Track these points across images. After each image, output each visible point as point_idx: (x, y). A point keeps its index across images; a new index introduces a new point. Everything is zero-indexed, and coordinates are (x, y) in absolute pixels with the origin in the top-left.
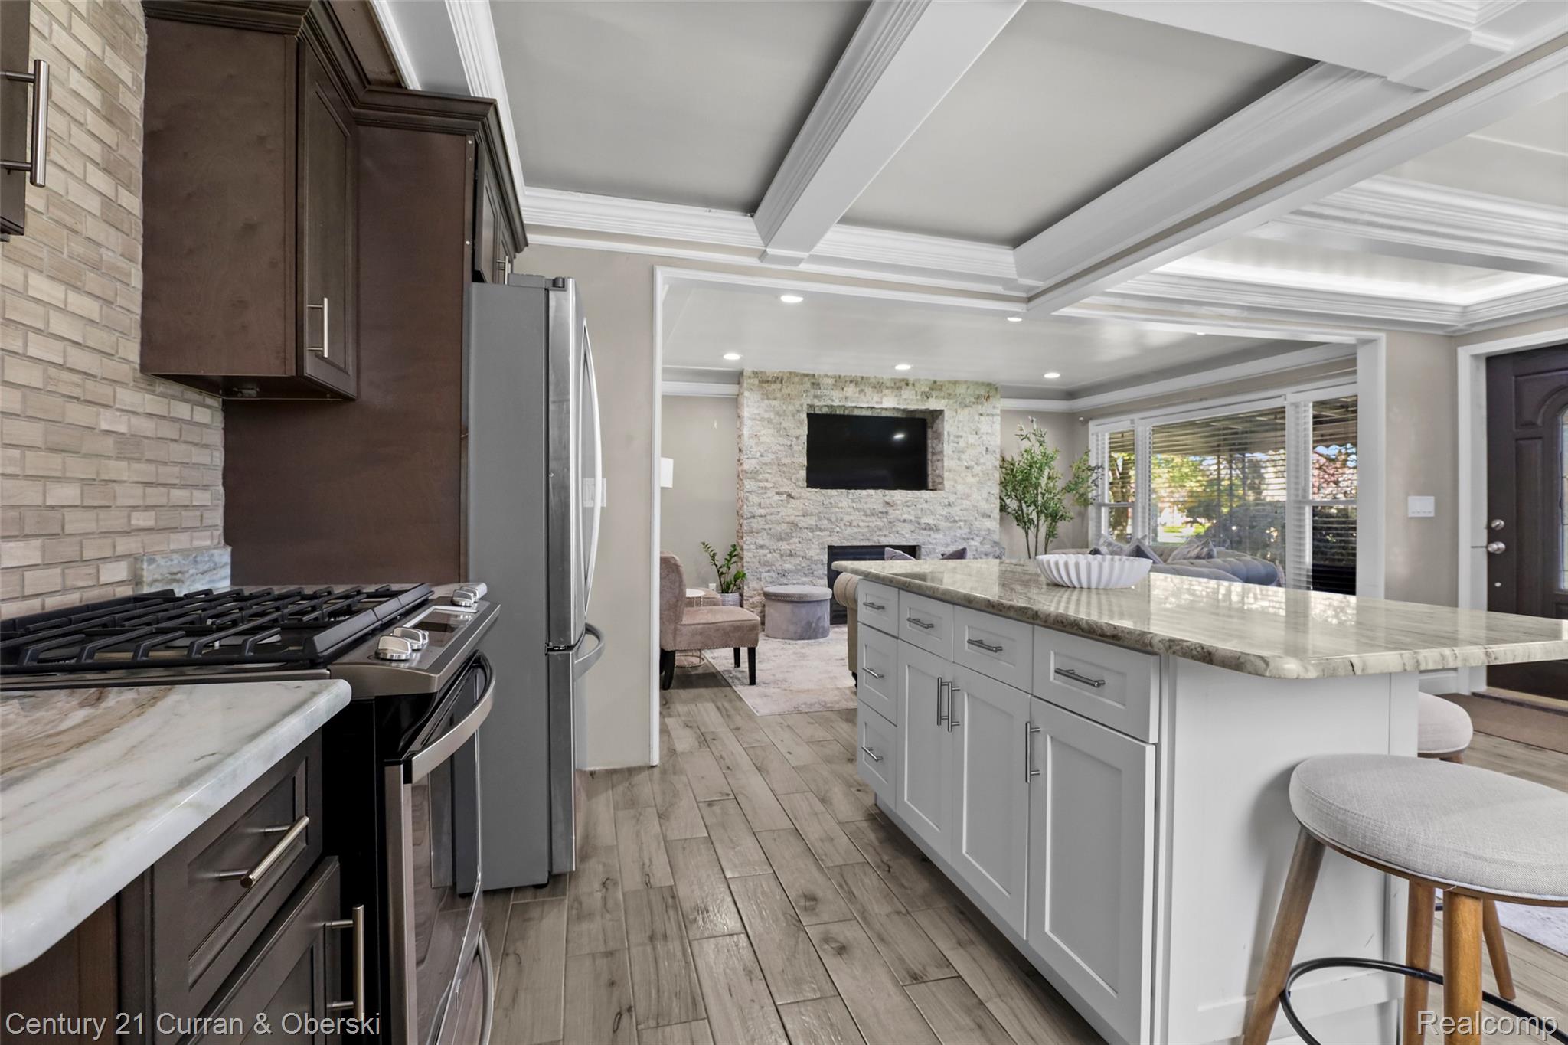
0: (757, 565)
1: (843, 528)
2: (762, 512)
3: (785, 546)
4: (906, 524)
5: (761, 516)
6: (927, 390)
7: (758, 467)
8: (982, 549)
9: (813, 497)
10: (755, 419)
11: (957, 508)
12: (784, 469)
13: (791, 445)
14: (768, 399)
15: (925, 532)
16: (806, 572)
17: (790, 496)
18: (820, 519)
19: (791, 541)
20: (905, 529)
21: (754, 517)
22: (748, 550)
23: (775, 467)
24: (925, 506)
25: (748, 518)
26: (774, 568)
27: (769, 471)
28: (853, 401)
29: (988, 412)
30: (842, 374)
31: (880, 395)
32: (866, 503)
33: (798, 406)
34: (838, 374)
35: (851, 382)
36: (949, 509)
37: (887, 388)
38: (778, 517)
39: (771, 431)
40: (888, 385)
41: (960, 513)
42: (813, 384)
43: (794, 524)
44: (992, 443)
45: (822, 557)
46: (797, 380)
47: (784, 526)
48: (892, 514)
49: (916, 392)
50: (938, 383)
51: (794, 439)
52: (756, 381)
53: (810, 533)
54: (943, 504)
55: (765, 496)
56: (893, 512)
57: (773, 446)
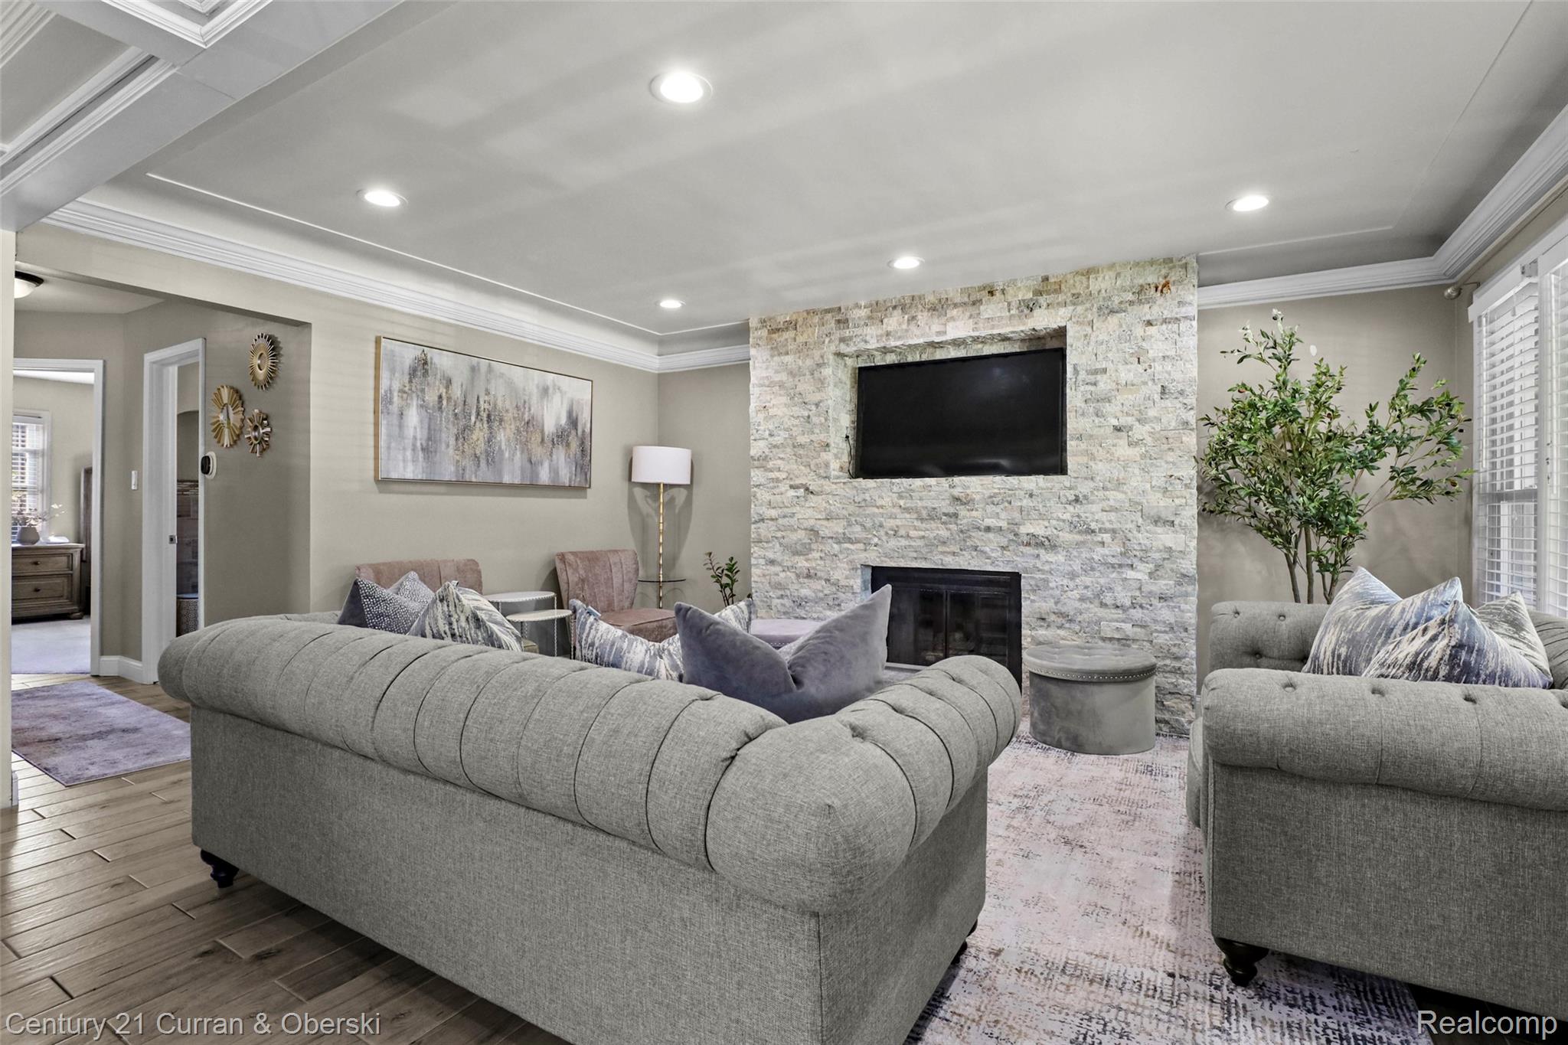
0: (768, 587)
1: (884, 538)
2: (773, 513)
3: (802, 563)
4: (991, 535)
5: (772, 520)
6: (1030, 295)
7: (767, 451)
8: (1154, 588)
9: (840, 492)
10: (762, 386)
11: (1095, 508)
12: (801, 452)
13: (809, 417)
14: (780, 354)
15: (1028, 550)
16: (831, 603)
17: (807, 489)
18: (850, 525)
19: (810, 556)
20: (991, 544)
21: (763, 520)
22: (757, 566)
23: (788, 450)
24: (1026, 502)
25: (756, 522)
26: (788, 593)
27: (782, 456)
28: (900, 338)
29: (1167, 314)
30: (881, 299)
31: (943, 320)
32: (921, 499)
33: (817, 358)
34: (873, 299)
35: (895, 308)
36: (1078, 509)
37: (956, 306)
38: (793, 521)
39: (784, 399)
40: (958, 300)
41: (1100, 516)
42: (839, 321)
43: (813, 532)
44: (1178, 376)
45: (852, 582)
46: (816, 319)
47: (801, 535)
48: (964, 517)
49: (1009, 304)
50: (1052, 280)
51: (813, 408)
52: (764, 333)
53: (835, 546)
54: (1064, 500)
55: (776, 491)
56: (968, 514)
57: (786, 419)
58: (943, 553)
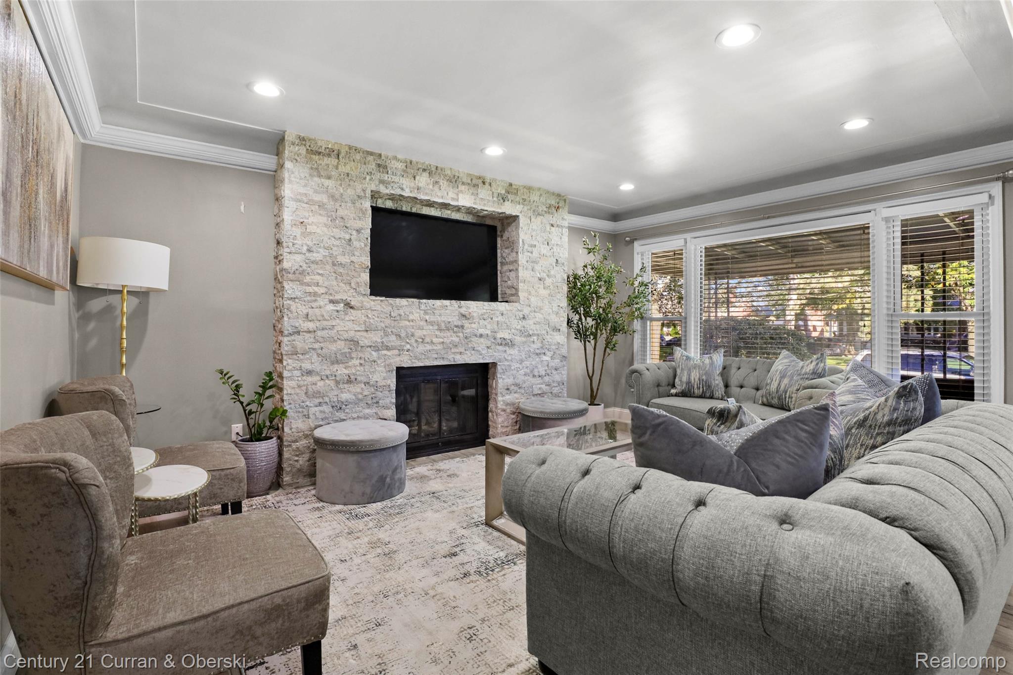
0: (304, 397)
1: (415, 345)
2: (311, 326)
3: (341, 371)
4: (482, 340)
5: (309, 332)
6: (503, 192)
7: (305, 266)
8: (553, 364)
9: (378, 308)
11: (531, 322)
12: (341, 270)
13: (350, 240)
14: (320, 176)
15: (501, 348)
16: (370, 402)
17: (349, 305)
18: (386, 334)
19: (350, 364)
20: (481, 344)
21: (298, 333)
22: (290, 378)
23: (328, 267)
24: (500, 318)
25: (290, 335)
26: (327, 399)
27: (321, 272)
29: (558, 223)
30: (414, 160)
31: (456, 191)
32: (440, 315)
33: (359, 191)
34: (409, 158)
35: (424, 170)
36: (524, 323)
37: (463, 183)
38: (333, 333)
39: (324, 219)
40: (465, 180)
41: (533, 327)
42: (379, 165)
43: (354, 342)
44: (561, 255)
45: (389, 382)
46: (358, 157)
47: (341, 345)
48: (468, 328)
49: (493, 193)
50: (514, 187)
51: (354, 233)
52: (303, 151)
53: (373, 353)
54: (518, 318)
55: (314, 305)
56: (469, 326)
57: (326, 239)
58: (454, 353)
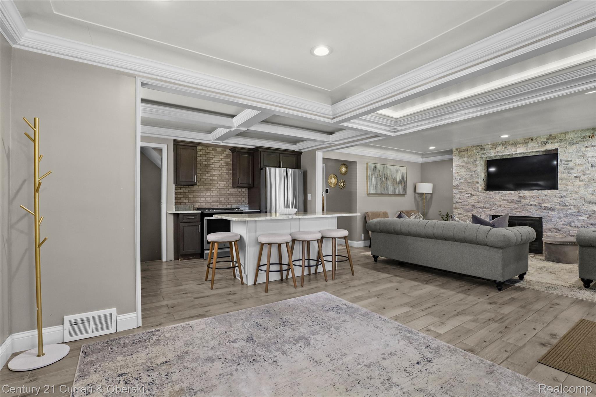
1: (497, 208)
2: (460, 201)
4: (532, 207)
5: (460, 202)
6: (545, 140)
7: (458, 184)
8: (589, 222)
9: (482, 195)
10: (457, 166)
11: (568, 199)
12: (470, 184)
13: (472, 175)
14: (462, 158)
15: (545, 211)
17: (471, 194)
18: (485, 204)
20: (532, 209)
21: (457, 203)
22: (455, 215)
23: (465, 184)
24: (544, 198)
25: (455, 203)
27: (463, 185)
28: (501, 153)
29: (593, 145)
30: (495, 142)
31: (516, 148)
32: (509, 197)
33: (474, 159)
34: (493, 143)
35: (500, 145)
36: (562, 199)
37: (520, 144)
38: (467, 203)
39: (464, 170)
40: (521, 142)
41: (570, 201)
42: (481, 149)
43: (474, 206)
46: (474, 148)
47: (470, 206)
48: (524, 202)
49: (538, 143)
50: (552, 136)
51: (473, 172)
52: (457, 152)
53: (481, 210)
54: (557, 197)
55: (461, 195)
56: (524, 201)
57: (464, 175)
58: (516, 212)
